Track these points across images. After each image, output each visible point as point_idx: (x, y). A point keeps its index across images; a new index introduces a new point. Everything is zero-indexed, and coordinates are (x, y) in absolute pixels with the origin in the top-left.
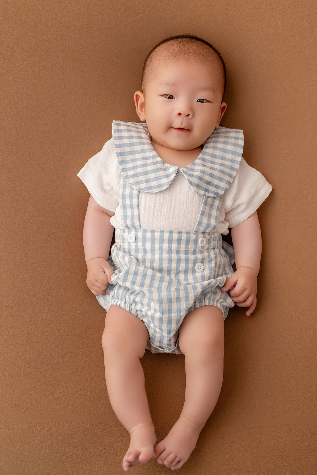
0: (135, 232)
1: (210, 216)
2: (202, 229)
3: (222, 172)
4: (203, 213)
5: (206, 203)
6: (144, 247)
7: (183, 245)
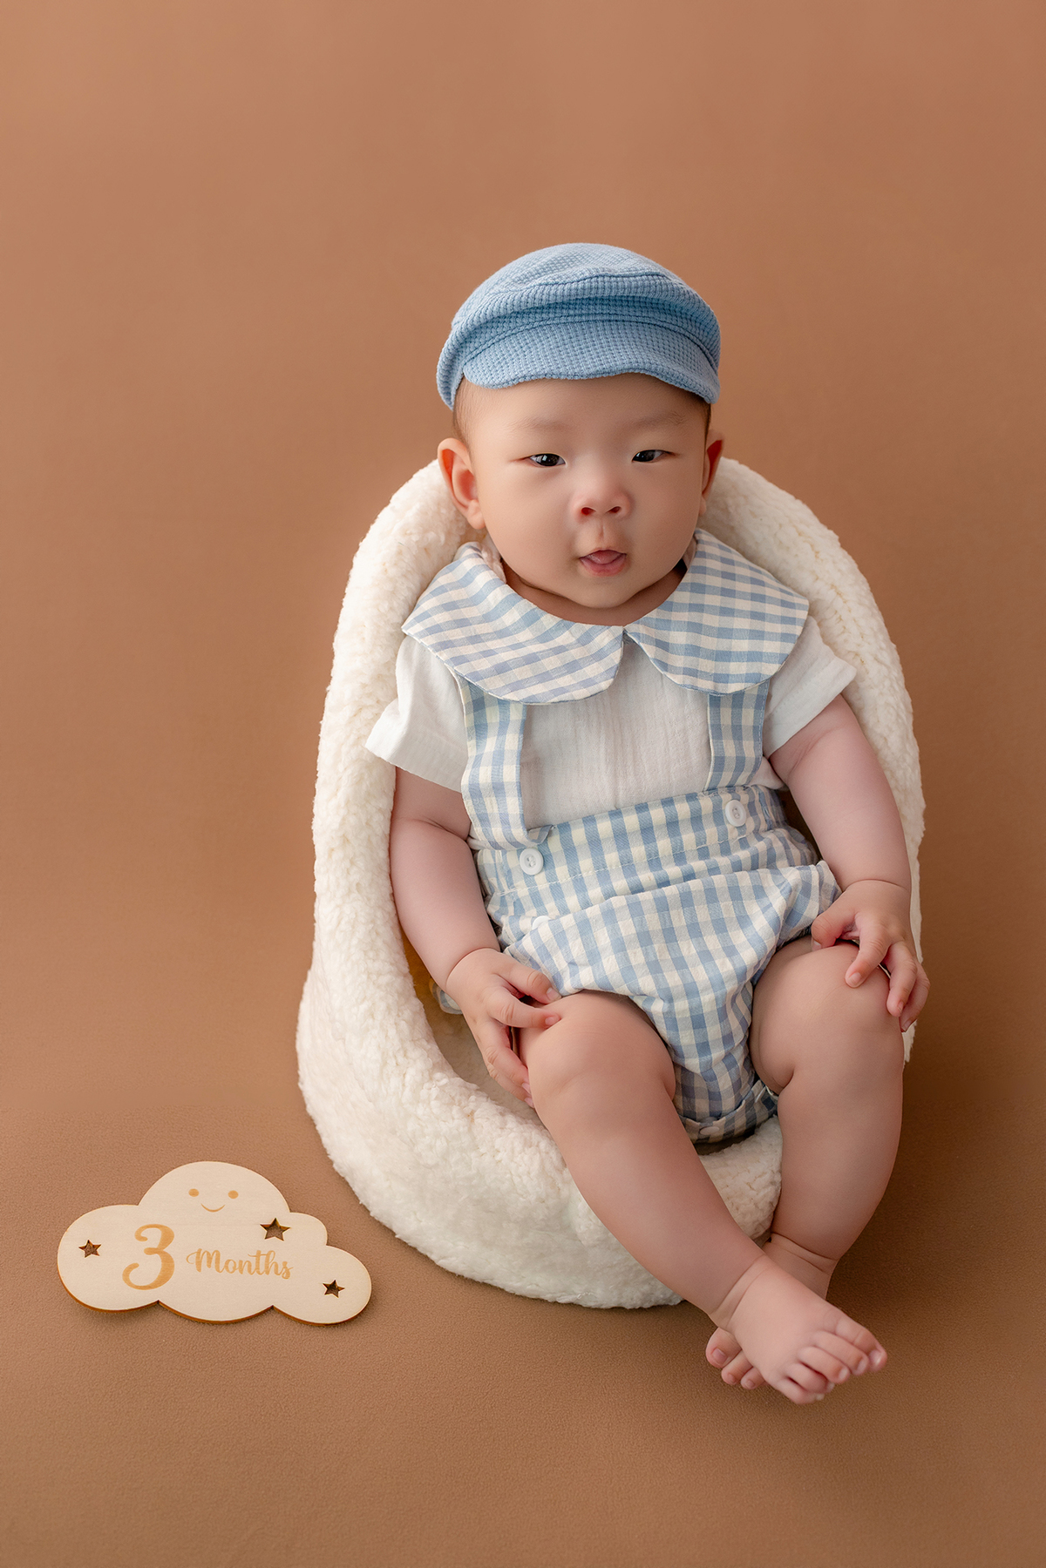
2: (726, 777)
6: (575, 874)
7: (688, 838)
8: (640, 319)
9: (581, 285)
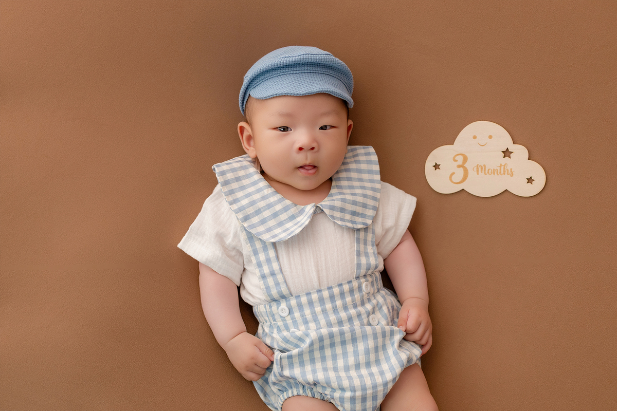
0: (286, 302)
1: (367, 255)
2: (363, 272)
3: (365, 196)
5: (358, 240)
6: (303, 316)
7: (348, 299)
8: (322, 72)
9: (299, 57)
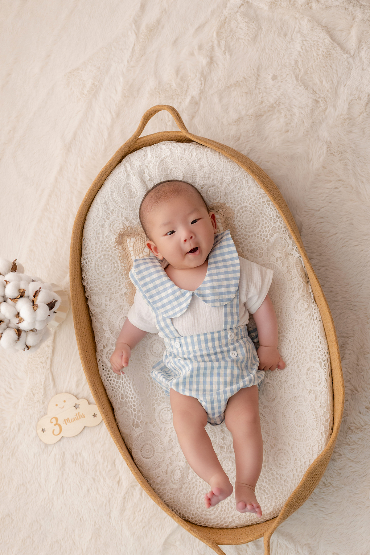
1: (232, 315)
4: (226, 315)
7: (217, 342)
